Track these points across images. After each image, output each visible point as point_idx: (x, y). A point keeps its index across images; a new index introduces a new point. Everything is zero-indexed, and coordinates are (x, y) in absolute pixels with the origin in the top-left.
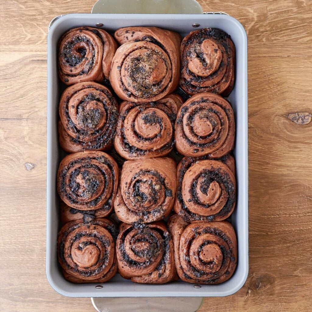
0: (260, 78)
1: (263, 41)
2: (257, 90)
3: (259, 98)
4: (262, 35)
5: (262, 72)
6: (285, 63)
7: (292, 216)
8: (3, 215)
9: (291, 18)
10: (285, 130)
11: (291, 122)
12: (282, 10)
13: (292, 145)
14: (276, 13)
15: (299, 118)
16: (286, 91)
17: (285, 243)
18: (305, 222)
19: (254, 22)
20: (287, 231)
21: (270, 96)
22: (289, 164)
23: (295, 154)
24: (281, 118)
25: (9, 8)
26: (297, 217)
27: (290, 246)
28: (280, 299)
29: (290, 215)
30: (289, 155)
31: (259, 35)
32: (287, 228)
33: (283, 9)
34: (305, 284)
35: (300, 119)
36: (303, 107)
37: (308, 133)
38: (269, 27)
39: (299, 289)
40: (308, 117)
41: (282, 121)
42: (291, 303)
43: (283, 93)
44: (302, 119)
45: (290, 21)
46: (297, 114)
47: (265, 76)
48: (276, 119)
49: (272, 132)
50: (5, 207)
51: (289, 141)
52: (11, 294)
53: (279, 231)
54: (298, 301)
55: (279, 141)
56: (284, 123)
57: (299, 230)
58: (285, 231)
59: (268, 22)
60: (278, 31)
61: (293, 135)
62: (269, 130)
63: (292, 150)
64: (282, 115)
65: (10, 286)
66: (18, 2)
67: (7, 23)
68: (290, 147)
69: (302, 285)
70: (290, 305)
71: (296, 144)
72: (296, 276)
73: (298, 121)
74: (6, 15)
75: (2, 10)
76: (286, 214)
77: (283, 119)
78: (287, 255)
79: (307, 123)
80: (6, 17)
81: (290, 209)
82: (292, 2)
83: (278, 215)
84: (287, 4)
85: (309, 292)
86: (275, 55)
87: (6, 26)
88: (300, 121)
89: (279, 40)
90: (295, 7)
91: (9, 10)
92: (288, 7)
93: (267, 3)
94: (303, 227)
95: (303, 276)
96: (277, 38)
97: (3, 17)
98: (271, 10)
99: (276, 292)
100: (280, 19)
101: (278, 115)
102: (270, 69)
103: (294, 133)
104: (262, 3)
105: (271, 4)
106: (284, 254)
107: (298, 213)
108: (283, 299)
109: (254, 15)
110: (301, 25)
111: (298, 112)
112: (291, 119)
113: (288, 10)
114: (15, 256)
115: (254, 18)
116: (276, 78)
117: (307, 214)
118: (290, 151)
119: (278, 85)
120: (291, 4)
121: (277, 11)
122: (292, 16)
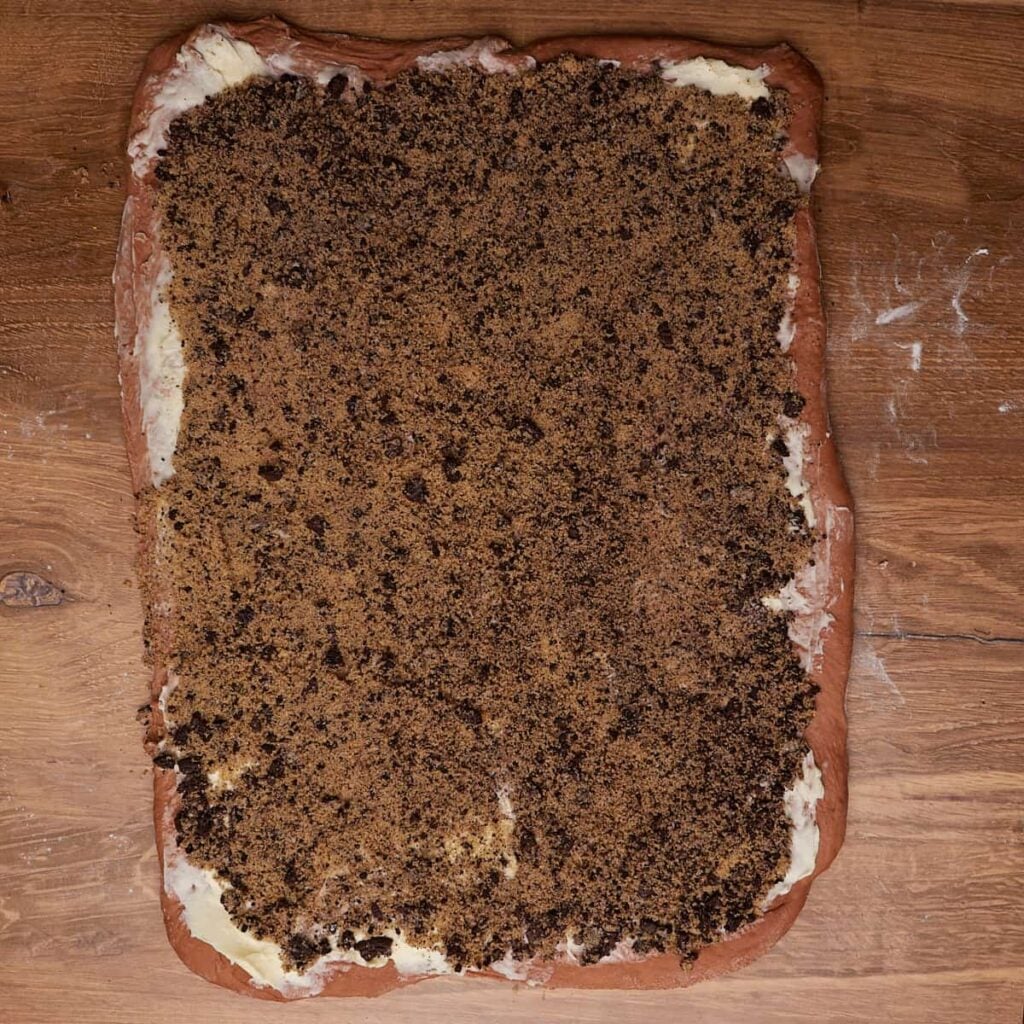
4: (121, 826)
7: (65, 324)
8: (860, 367)
10: (72, 559)
11: (55, 581)
12: (66, 888)
13: (54, 519)
14: (82, 882)
15: (32, 592)
16: (65, 666)
17: (88, 250)
18: (31, 304)
19: (141, 860)
20: (81, 282)
21: (110, 656)
22: (66, 467)
23: (48, 493)
24: (82, 594)
25: (810, 940)
26: (51, 320)
27: (74, 240)
29: (70, 327)
30: (66, 492)
31: (130, 823)
32: (78, 292)
33: (64, 892)
34: (35, 132)
35: (29, 588)
36: (20, 620)
37: (11, 549)
39: (53, 120)
40: (8, 593)
41: (79, 585)
42: (79, 83)
43: (73, 663)
44: (24, 587)
45: (44, 858)
46: (38, 604)
47: (118, 711)
48: (95, 593)
50: (855, 391)
52: (851, 147)
53: (100, 282)
54: (58, 87)
55: (89, 532)
56: (75, 581)
57: (45, 282)
58: (87, 283)
59: (106, 859)
61: (50, 545)
64: (78, 600)
66: (785, 954)
67: (820, 898)
68: (61, 512)
69: (43, 131)
71: (45, 519)
72: (59, 157)
73: (36, 583)
74: (820, 919)
76: (79, 329)
77: (76, 592)
79: (9, 577)
80: (821, 915)
81: (68, 341)
83: (102, 327)
85: (28, 110)
87: (824, 890)
88: (30, 583)
90: (29, 896)
91: (813, 933)
92: (47, 897)
93: (106, 909)
94: (35, 290)
95: (42, 155)
98: (95, 890)
100: (73, 865)
101: (88, 601)
103: (47, 550)
106: (89, 219)
107: (48, 329)
108: (99, 96)
109: (143, 880)
110: (15, 845)
111: (35, 607)
114: (836, 252)
115: (142, 870)
116: (89, 704)
117: (21, 325)
118: (60, 502)
120: (41, 904)
121: (78, 887)
122: (38, 870)
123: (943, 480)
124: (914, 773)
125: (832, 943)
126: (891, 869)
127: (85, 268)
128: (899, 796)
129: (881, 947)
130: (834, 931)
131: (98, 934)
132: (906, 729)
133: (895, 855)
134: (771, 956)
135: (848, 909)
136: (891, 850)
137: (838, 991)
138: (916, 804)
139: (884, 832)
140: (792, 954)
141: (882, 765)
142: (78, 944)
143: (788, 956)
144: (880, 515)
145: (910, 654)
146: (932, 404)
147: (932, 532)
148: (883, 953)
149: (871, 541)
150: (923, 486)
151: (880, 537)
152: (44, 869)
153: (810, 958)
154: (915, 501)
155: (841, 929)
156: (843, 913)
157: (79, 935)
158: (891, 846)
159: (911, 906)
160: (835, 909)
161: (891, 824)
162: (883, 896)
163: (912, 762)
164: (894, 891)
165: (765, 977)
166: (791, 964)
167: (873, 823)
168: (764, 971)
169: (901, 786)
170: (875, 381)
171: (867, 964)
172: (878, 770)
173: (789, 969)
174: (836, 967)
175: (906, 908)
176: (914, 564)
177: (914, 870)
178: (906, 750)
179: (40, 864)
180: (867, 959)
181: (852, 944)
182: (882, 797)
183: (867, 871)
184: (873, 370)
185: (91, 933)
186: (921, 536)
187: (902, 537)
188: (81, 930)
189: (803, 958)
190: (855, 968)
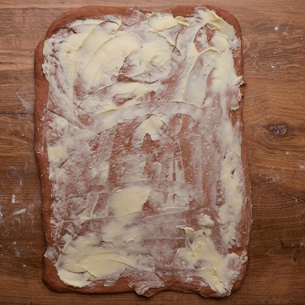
0: (248, 95)
1: (253, 65)
2: (246, 105)
3: (247, 111)
4: (253, 60)
5: (251, 90)
6: (270, 84)
7: (266, 208)
8: (31, 196)
9: (276, 48)
10: (266, 139)
11: (271, 133)
12: (269, 41)
13: (270, 151)
14: (265, 43)
15: (277, 129)
16: (268, 107)
17: (260, 229)
18: (276, 213)
19: (247, 49)
20: (261, 220)
21: (255, 110)
22: (267, 166)
23: (272, 158)
26: (270, 209)
27: (263, 232)
28: (253, 274)
29: (265, 207)
30: (267, 159)
31: (250, 60)
32: (262, 217)
33: (270, 40)
34: (274, 263)
35: (278, 130)
36: (281, 121)
37: (283, 142)
38: (258, 54)
39: (269, 266)
40: (284, 129)
41: (264, 131)
42: (261, 277)
43: (266, 108)
44: (280, 131)
45: (275, 50)
46: (276, 126)
47: (253, 94)
48: (259, 129)
49: (255, 140)
50: (32, 188)
51: (268, 148)
52: (34, 261)
53: (256, 220)
54: (267, 276)
55: (261, 147)
56: (265, 133)
57: (272, 220)
58: (260, 219)
59: (258, 50)
60: (265, 58)
61: (271, 143)
62: (253, 138)
63: (270, 155)
64: (264, 127)
65: (34, 255)
66: (53, 15)
67: (42, 33)
68: (268, 153)
69: (272, 263)
70: (260, 279)
71: (273, 151)
72: (267, 256)
73: (276, 132)
75: (39, 21)
76: (262, 206)
77: (264, 129)
78: (261, 239)
79: (283, 134)
80: (42, 27)
81: (266, 203)
82: (277, 35)
83: (256, 207)
84: (274, 36)
85: (275, 269)
86: (261, 77)
87: (41, 35)
88: (278, 132)
89: (266, 65)
90: (280, 39)
91: (45, 22)
92: (275, 39)
93: (257, 35)
94: (275, 217)
95: (272, 256)
96: (264, 63)
97: (39, 27)
98: (261, 40)
99: (251, 268)
100: (267, 48)
101: (261, 126)
102: (257, 88)
103: (273, 142)
104: (254, 34)
105: (261, 36)
107: (271, 206)
108: (255, 273)
109: (247, 43)
110: (284, 54)
111: (276, 125)
112: (271, 130)
113: (275, 41)
114: (38, 230)
115: (247, 46)
116: (261, 96)
117: (279, 207)
119: (263, 102)
120: (277, 37)
121: (266, 42)
122: (277, 47)
123: (5, 161)
124: (13, 71)
125: (39, 18)
126: (20, 41)
127: (260, 224)
128: (18, 64)
129: (23, 17)
130: (39, 22)
131: (260, 27)
132: (16, 85)
133: (19, 45)
134: (58, 15)
135: (34, 29)
136: (20, 47)
137: (37, 3)
138: (13, 61)
139: (22, 53)
140: (51, 15)
141: (23, 74)
142: (266, 24)
143: (52, 15)
144: (24, 150)
145: (15, 108)
146: (9, 184)
147: (8, 145)
148: (23, 15)
149: (27, 143)
150: (11, 159)
151: (24, 144)
152: (276, 47)
153: (46, 14)
154: (14, 155)
155: (36, 23)
156: (35, 28)
157: (266, 27)
158: (20, 48)
159: (14, 30)
160: (38, 29)
161: (20, 55)
162: (22, 33)
163: (14, 74)
164: (19, 34)
165: (60, 8)
166: (52, 12)
167: (26, 56)
168: (60, 10)
169: (17, 67)
170: (26, 191)
171: (28, 11)
172: (25, 72)
173: (52, 11)
174: (37, 11)
175: (16, 29)
176: (14, 135)
177: (13, 41)
178: (16, 78)
179: (277, 48)
180: (28, 13)
181: (32, 18)
182: (23, 64)
183: (28, 41)
184: (27, 195)
185: (262, 27)
186: (12, 144)
187: (17, 144)
188: (265, 29)
189: (48, 14)
190: (31, 10)
